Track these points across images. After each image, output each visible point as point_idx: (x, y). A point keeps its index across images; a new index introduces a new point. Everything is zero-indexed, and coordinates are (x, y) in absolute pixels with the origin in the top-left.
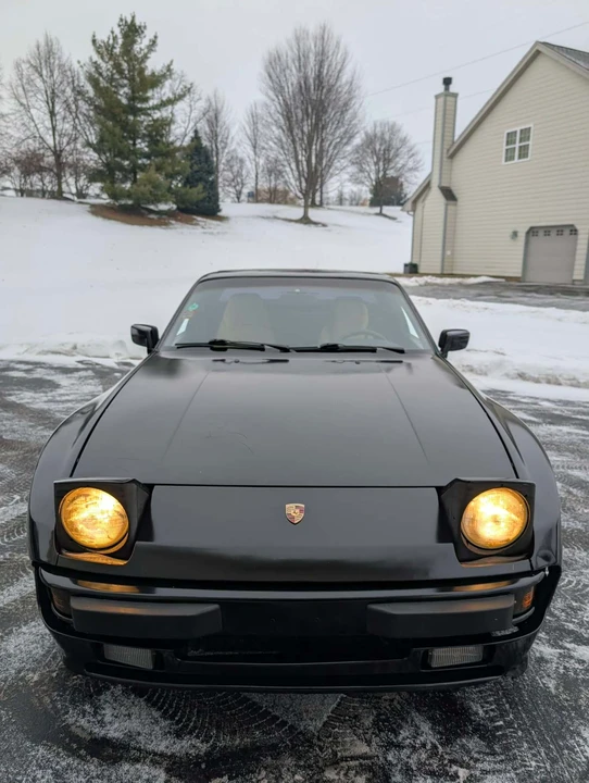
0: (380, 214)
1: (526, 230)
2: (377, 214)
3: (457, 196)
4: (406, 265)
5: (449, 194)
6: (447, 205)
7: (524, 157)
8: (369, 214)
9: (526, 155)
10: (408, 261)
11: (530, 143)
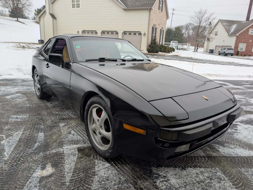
0: (17, 21)
1: (82, 31)
2: (16, 21)
3: (56, 17)
4: (39, 40)
5: (53, 16)
6: (53, 20)
7: (78, 8)
8: (13, 20)
9: (79, 7)
10: (40, 39)
11: (80, 3)
